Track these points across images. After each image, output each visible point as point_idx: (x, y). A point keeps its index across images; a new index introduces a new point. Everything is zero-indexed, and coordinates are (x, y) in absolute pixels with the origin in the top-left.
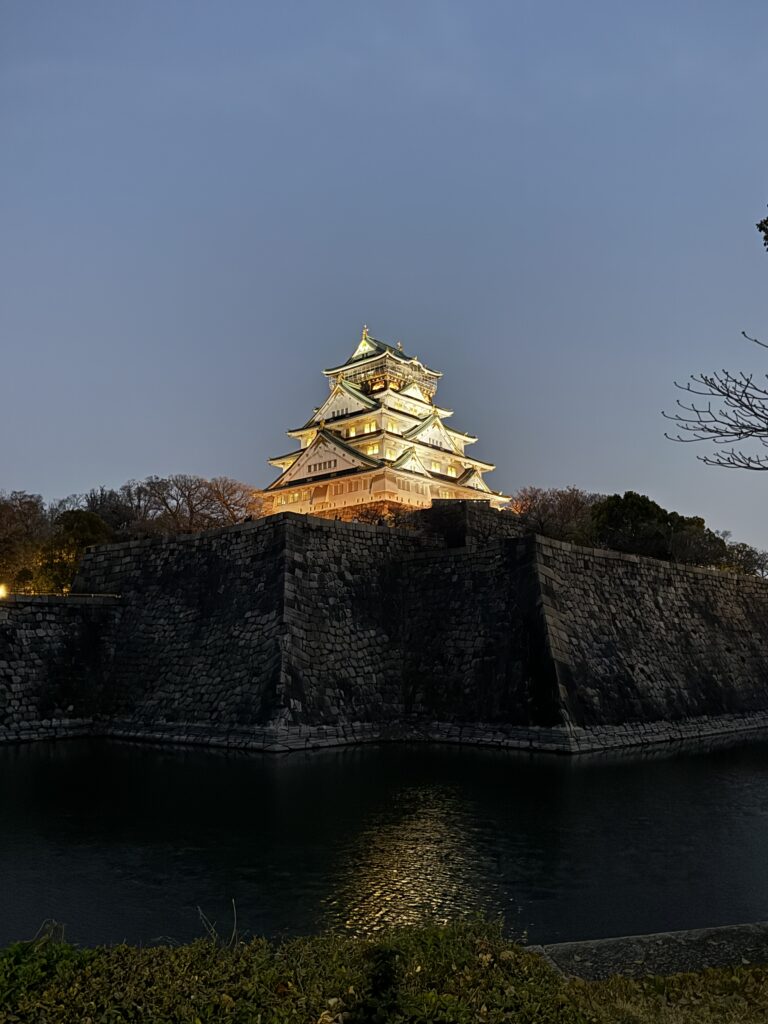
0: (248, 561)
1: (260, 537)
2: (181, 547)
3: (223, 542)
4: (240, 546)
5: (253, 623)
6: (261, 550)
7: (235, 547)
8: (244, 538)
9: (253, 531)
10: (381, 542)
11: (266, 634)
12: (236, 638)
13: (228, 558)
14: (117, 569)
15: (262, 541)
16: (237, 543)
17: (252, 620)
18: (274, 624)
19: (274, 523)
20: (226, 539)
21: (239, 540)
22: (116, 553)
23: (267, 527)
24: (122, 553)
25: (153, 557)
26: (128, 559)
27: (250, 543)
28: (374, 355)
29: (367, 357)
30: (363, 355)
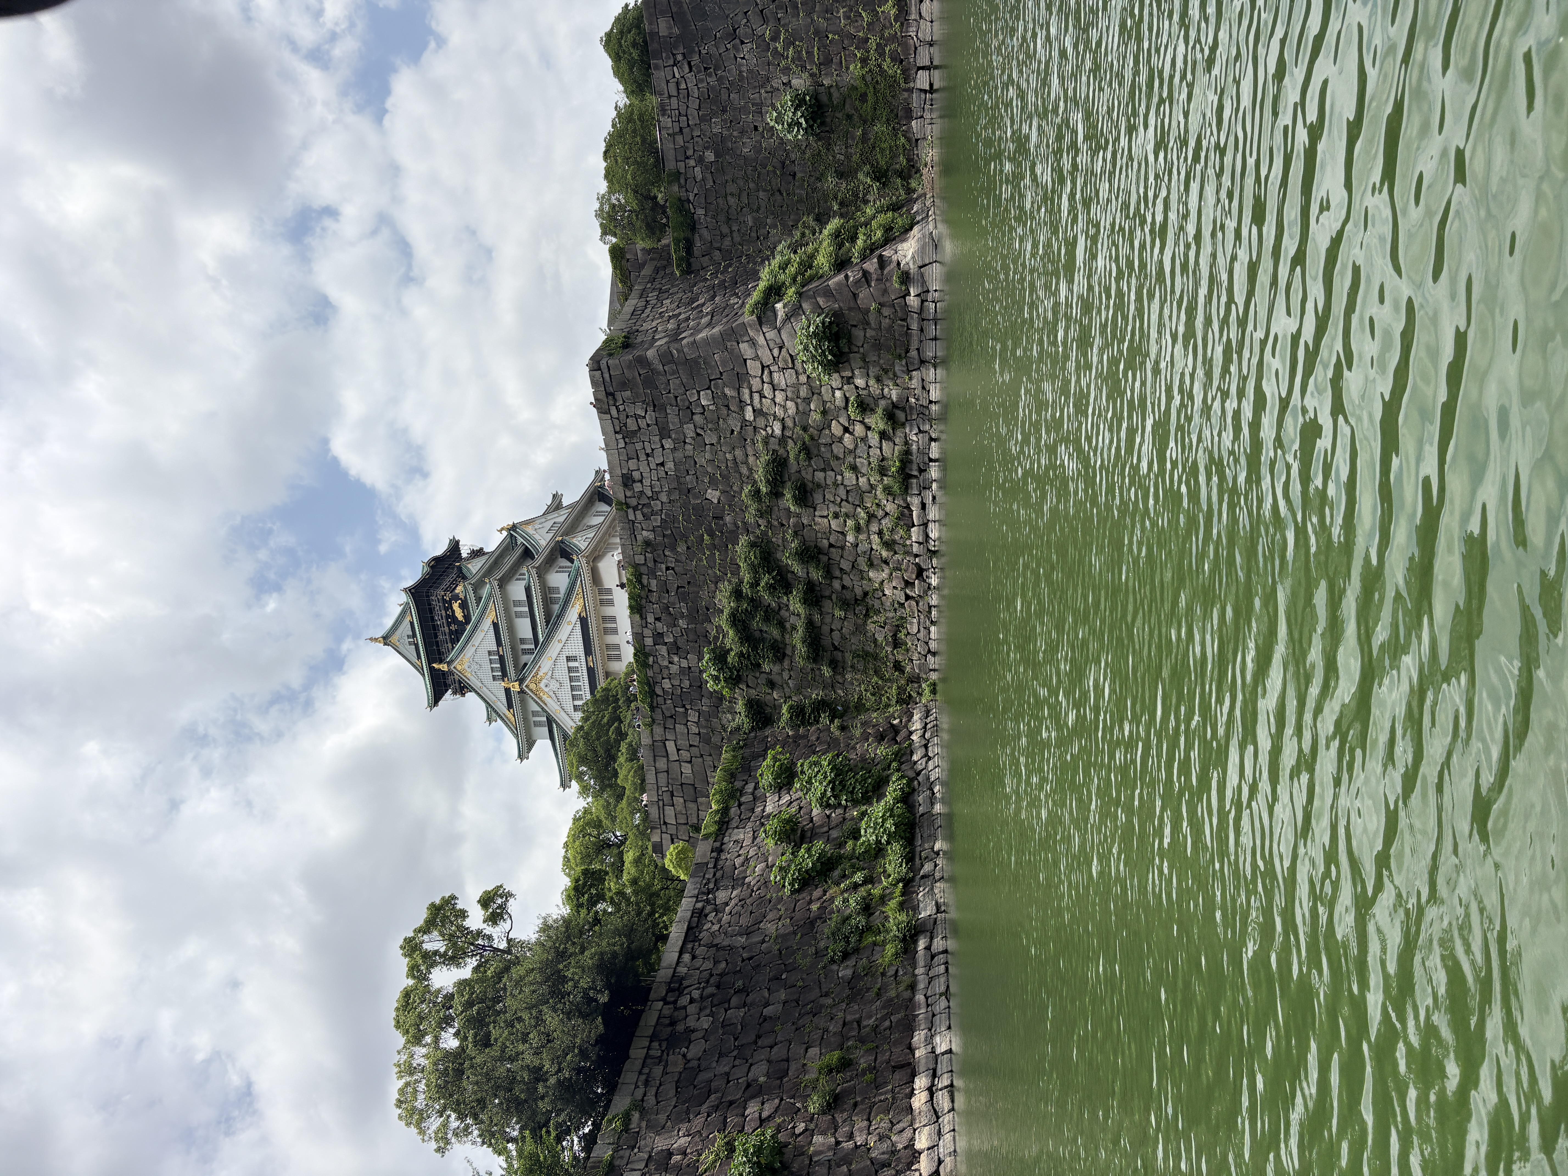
0: (668, 444)
1: (630, 423)
2: (650, 619)
3: (640, 517)
4: (646, 471)
5: (762, 396)
6: (650, 417)
7: (647, 482)
8: (632, 464)
9: (622, 444)
11: (776, 352)
12: (784, 428)
13: (664, 498)
14: (687, 769)
15: (636, 417)
16: (641, 481)
17: (756, 397)
18: (761, 340)
19: (608, 394)
20: (635, 509)
21: (636, 475)
22: (663, 777)
24: (662, 764)
25: (666, 684)
26: (671, 746)
27: (639, 446)
28: (412, 624)
29: (414, 635)
30: (410, 643)
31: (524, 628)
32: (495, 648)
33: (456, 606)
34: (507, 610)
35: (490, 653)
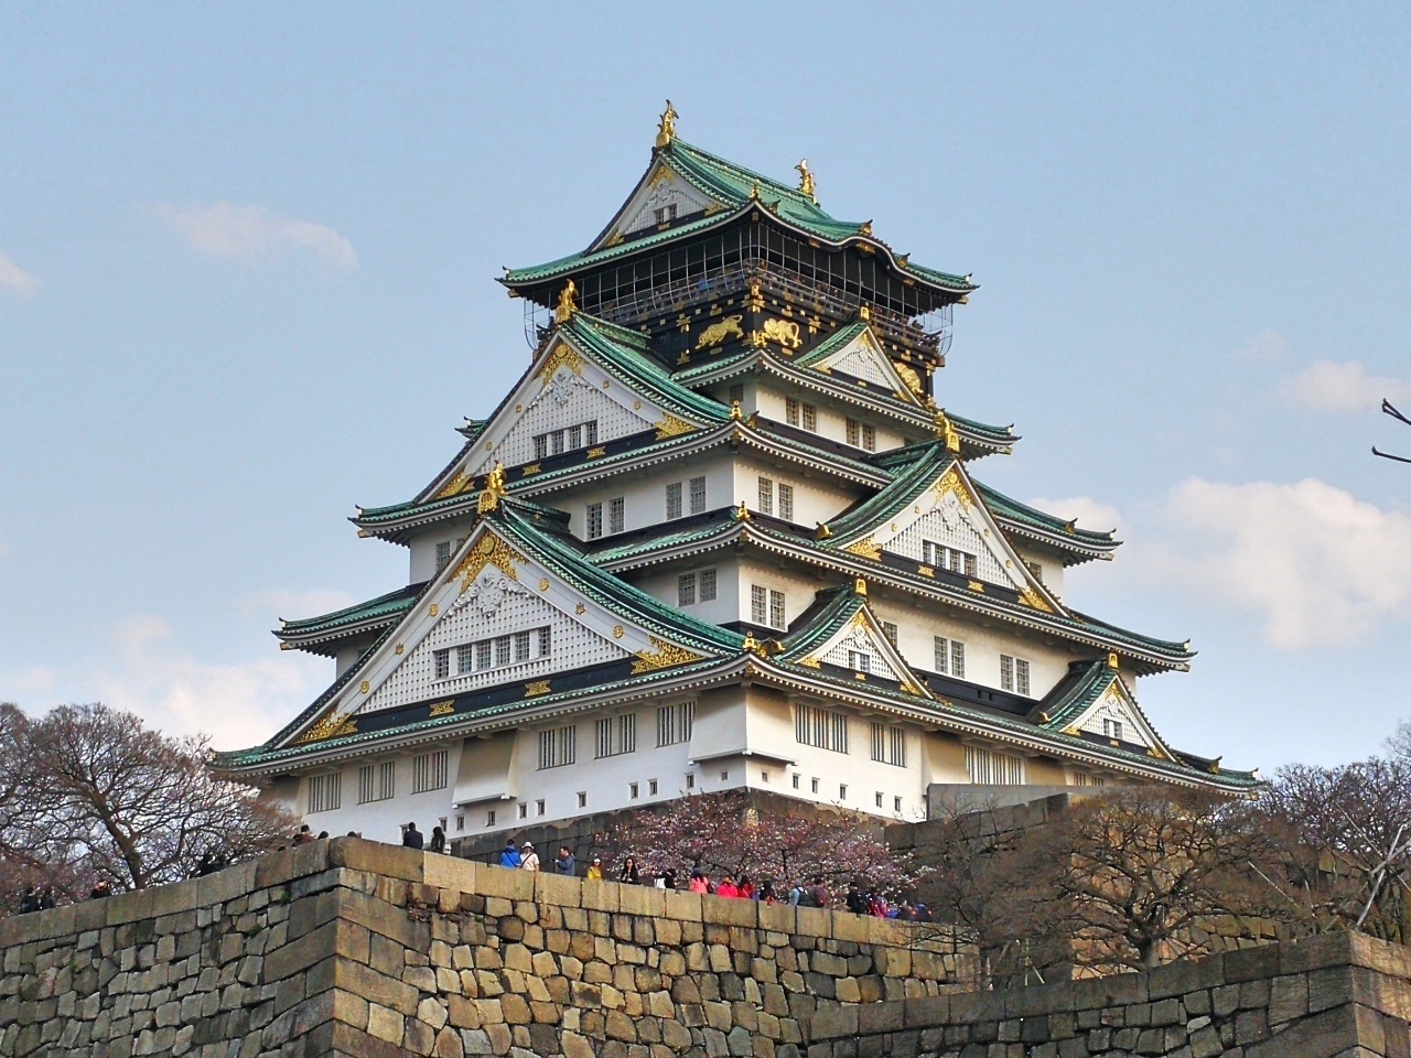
1: (231, 945)
4: (148, 980)
6: (235, 995)
7: (132, 982)
10: (720, 957)
15: (239, 958)
23: (259, 900)
28: (699, 215)
29: (675, 223)
30: (659, 213)
31: (646, 510)
32: (603, 437)
33: (730, 325)
34: (686, 462)
35: (592, 425)
